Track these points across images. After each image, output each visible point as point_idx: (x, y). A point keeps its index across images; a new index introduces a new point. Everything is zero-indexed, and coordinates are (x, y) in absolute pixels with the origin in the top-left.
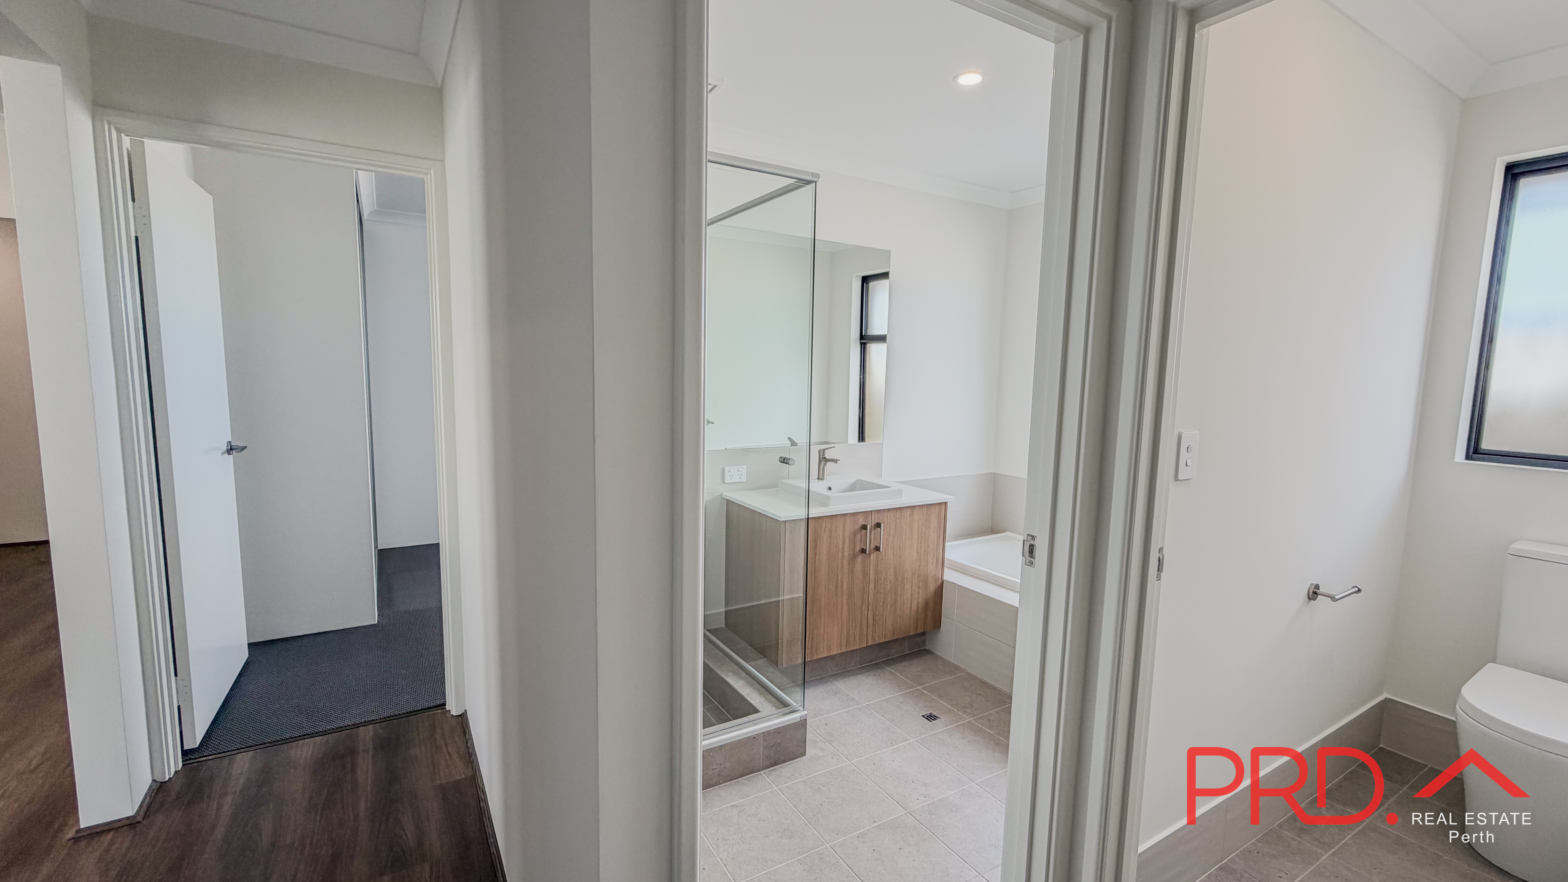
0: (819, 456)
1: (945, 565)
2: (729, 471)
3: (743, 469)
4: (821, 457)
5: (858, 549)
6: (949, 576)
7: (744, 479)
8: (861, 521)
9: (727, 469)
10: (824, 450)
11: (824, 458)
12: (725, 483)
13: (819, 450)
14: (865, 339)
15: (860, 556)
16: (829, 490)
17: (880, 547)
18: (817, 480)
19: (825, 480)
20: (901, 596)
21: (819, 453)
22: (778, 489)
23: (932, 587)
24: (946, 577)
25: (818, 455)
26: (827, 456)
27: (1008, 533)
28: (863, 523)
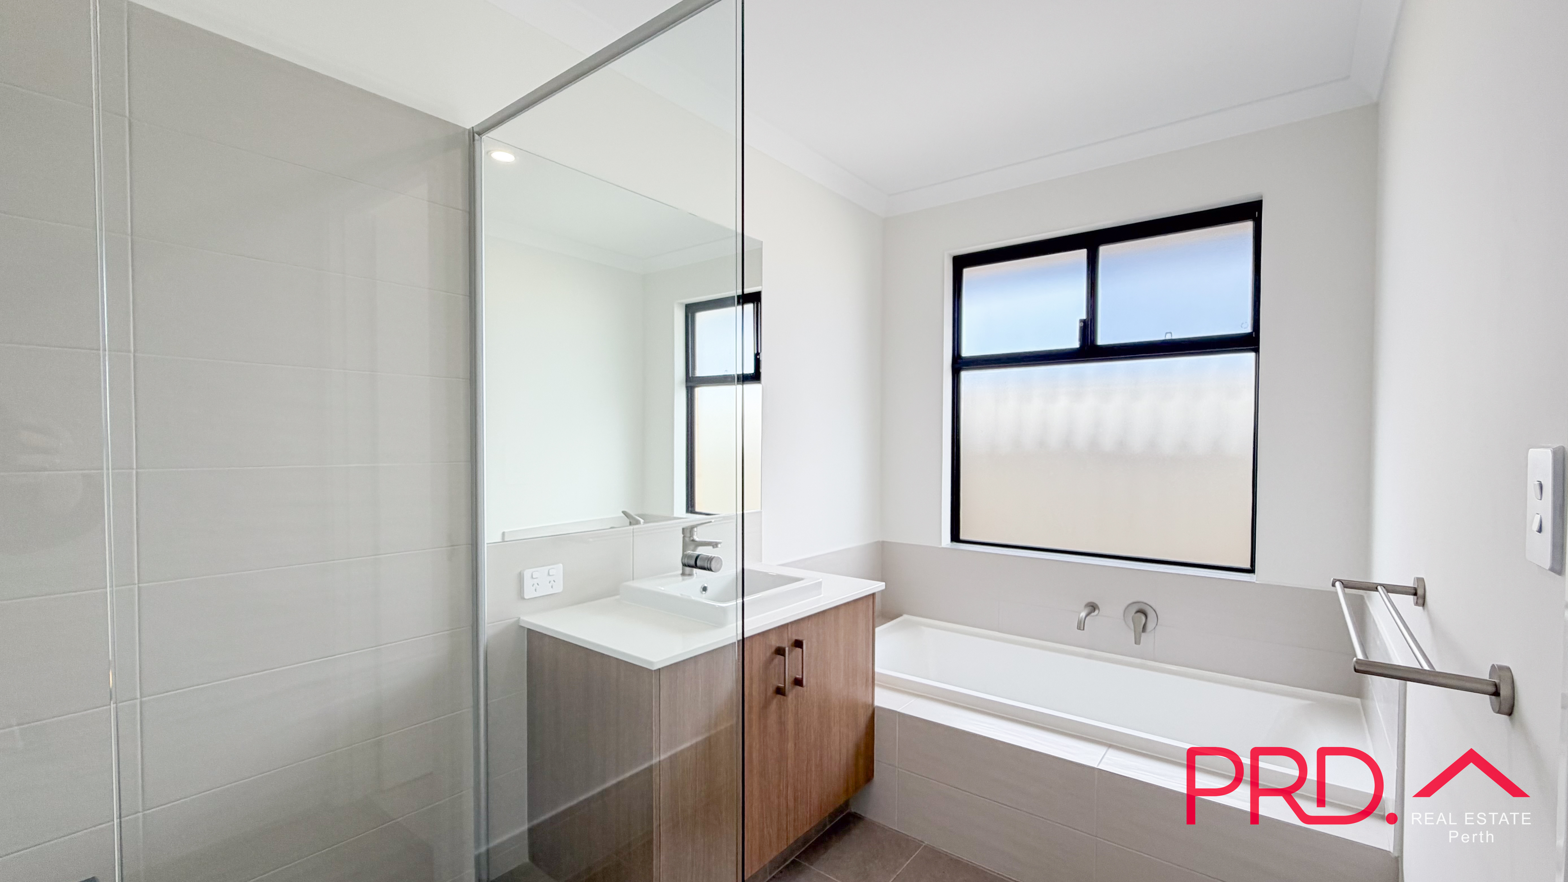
0: (684, 537)
1: (876, 682)
2: (532, 577)
3: (558, 570)
4: (687, 539)
5: (771, 690)
6: (883, 699)
7: (559, 588)
8: (775, 642)
9: (527, 574)
10: (692, 528)
11: (693, 540)
12: (524, 599)
13: (683, 529)
14: (692, 382)
15: (775, 701)
16: (704, 592)
17: (802, 678)
18: (680, 578)
19: (695, 575)
20: (828, 747)
21: (683, 533)
22: (617, 597)
23: (863, 721)
24: (878, 703)
25: (682, 536)
26: (696, 538)
27: (905, 617)
28: (778, 645)
